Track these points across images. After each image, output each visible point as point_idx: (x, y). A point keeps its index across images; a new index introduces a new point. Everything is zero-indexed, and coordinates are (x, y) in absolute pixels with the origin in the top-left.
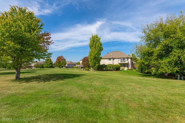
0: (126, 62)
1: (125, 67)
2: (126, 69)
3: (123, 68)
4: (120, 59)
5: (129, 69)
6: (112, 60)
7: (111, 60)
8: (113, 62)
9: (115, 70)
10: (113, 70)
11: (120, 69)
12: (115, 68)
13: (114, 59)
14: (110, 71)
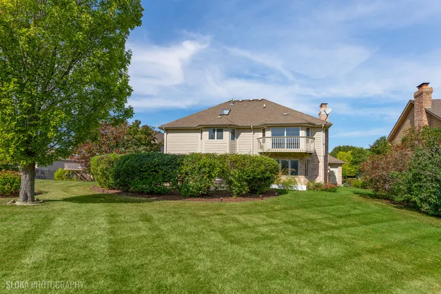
0: (303, 147)
1: (295, 173)
2: (301, 184)
3: (284, 178)
4: (268, 133)
5: (318, 186)
6: (227, 135)
7: (220, 137)
8: (233, 147)
9: (240, 195)
10: (227, 194)
11: (274, 186)
12: (240, 179)
13: (235, 131)
14: (202, 196)
